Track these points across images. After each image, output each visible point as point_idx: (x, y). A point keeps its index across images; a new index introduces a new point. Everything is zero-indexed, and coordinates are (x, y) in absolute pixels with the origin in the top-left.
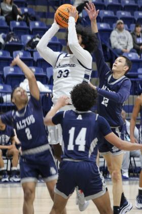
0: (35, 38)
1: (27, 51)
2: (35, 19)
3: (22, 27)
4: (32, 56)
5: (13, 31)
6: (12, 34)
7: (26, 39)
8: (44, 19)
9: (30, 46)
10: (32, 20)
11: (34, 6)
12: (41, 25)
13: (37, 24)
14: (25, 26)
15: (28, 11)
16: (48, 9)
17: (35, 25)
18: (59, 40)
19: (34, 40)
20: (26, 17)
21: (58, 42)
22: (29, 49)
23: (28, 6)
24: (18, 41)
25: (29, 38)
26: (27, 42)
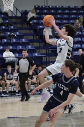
0: (11, 33)
1: (8, 39)
2: (11, 25)
3: (6, 29)
4: (10, 41)
5: (2, 30)
6: (1, 32)
7: (8, 34)
8: (15, 25)
9: (9, 37)
10: (10, 26)
11: (11, 20)
12: (14, 27)
13: (12, 27)
14: (7, 28)
15: (8, 21)
16: (17, 21)
17: (11, 28)
18: (22, 34)
19: (11, 34)
20: (7, 24)
21: (21, 35)
22: (9, 38)
23: (8, 20)
24: (4, 35)
25: (9, 33)
26: (8, 35)
